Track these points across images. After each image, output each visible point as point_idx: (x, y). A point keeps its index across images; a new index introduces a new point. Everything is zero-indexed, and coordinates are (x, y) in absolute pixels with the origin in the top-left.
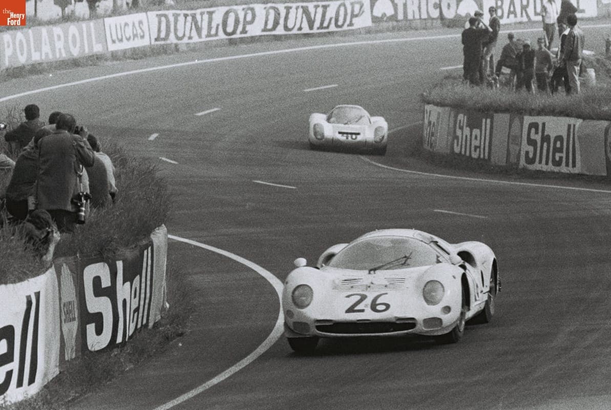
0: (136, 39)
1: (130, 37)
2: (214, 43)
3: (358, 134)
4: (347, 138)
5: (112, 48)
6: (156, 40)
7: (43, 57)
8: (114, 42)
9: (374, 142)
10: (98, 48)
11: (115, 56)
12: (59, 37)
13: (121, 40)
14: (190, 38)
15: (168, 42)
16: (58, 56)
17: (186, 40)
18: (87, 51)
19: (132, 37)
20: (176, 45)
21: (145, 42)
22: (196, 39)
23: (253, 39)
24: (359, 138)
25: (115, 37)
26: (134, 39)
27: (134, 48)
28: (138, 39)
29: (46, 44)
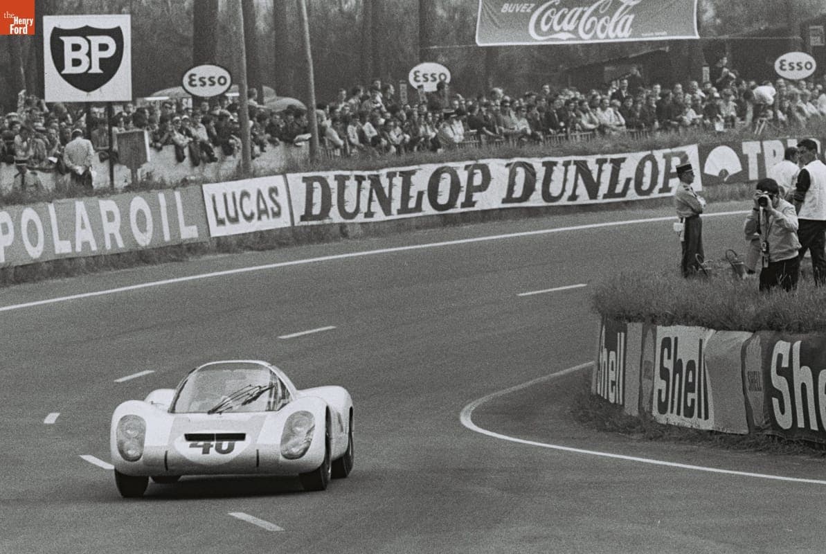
0: (264, 217)
1: (252, 215)
2: (414, 223)
3: (241, 437)
4: (206, 451)
5: (217, 231)
6: (303, 218)
7: (78, 249)
8: (221, 222)
9: (281, 458)
10: (189, 233)
11: (223, 245)
12: (111, 217)
13: (235, 220)
14: (369, 214)
15: (327, 221)
16: (108, 245)
17: (360, 218)
18: (167, 238)
19: (256, 216)
20: (342, 226)
21: (283, 222)
22: (380, 216)
23: (487, 215)
24: (240, 449)
25: (222, 215)
26: (259, 218)
27: (261, 232)
28: (268, 217)
29: (83, 227)
